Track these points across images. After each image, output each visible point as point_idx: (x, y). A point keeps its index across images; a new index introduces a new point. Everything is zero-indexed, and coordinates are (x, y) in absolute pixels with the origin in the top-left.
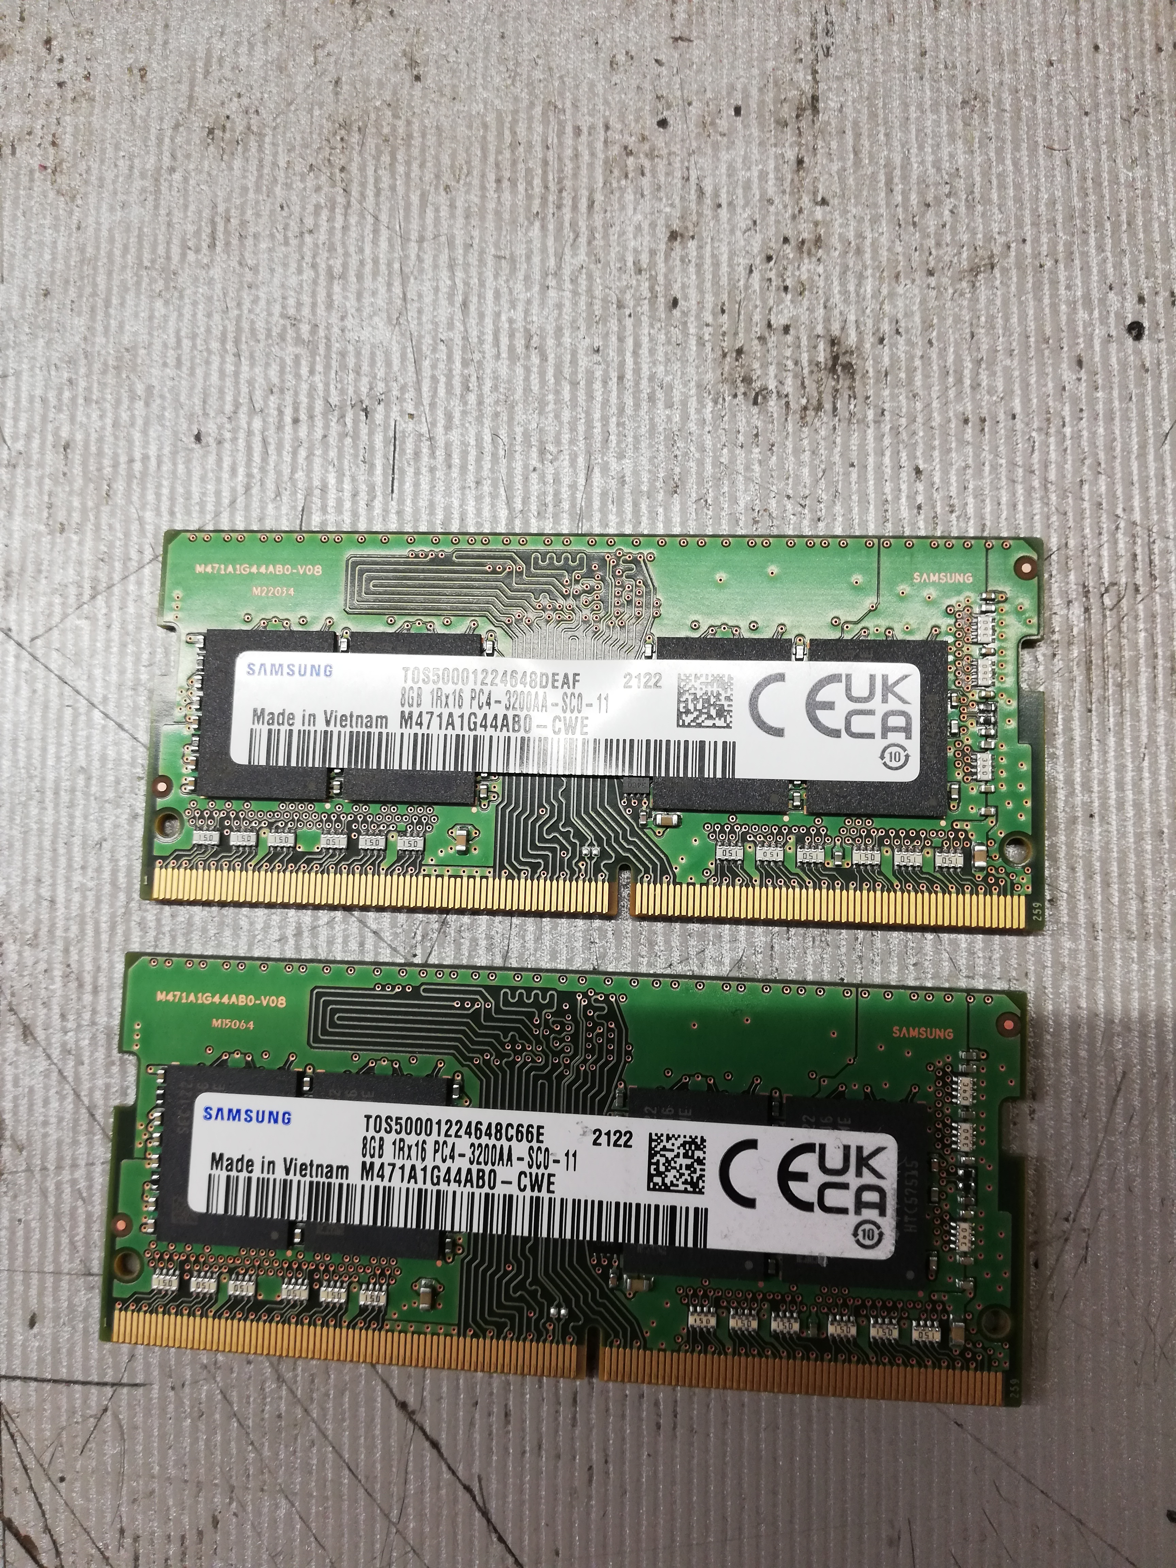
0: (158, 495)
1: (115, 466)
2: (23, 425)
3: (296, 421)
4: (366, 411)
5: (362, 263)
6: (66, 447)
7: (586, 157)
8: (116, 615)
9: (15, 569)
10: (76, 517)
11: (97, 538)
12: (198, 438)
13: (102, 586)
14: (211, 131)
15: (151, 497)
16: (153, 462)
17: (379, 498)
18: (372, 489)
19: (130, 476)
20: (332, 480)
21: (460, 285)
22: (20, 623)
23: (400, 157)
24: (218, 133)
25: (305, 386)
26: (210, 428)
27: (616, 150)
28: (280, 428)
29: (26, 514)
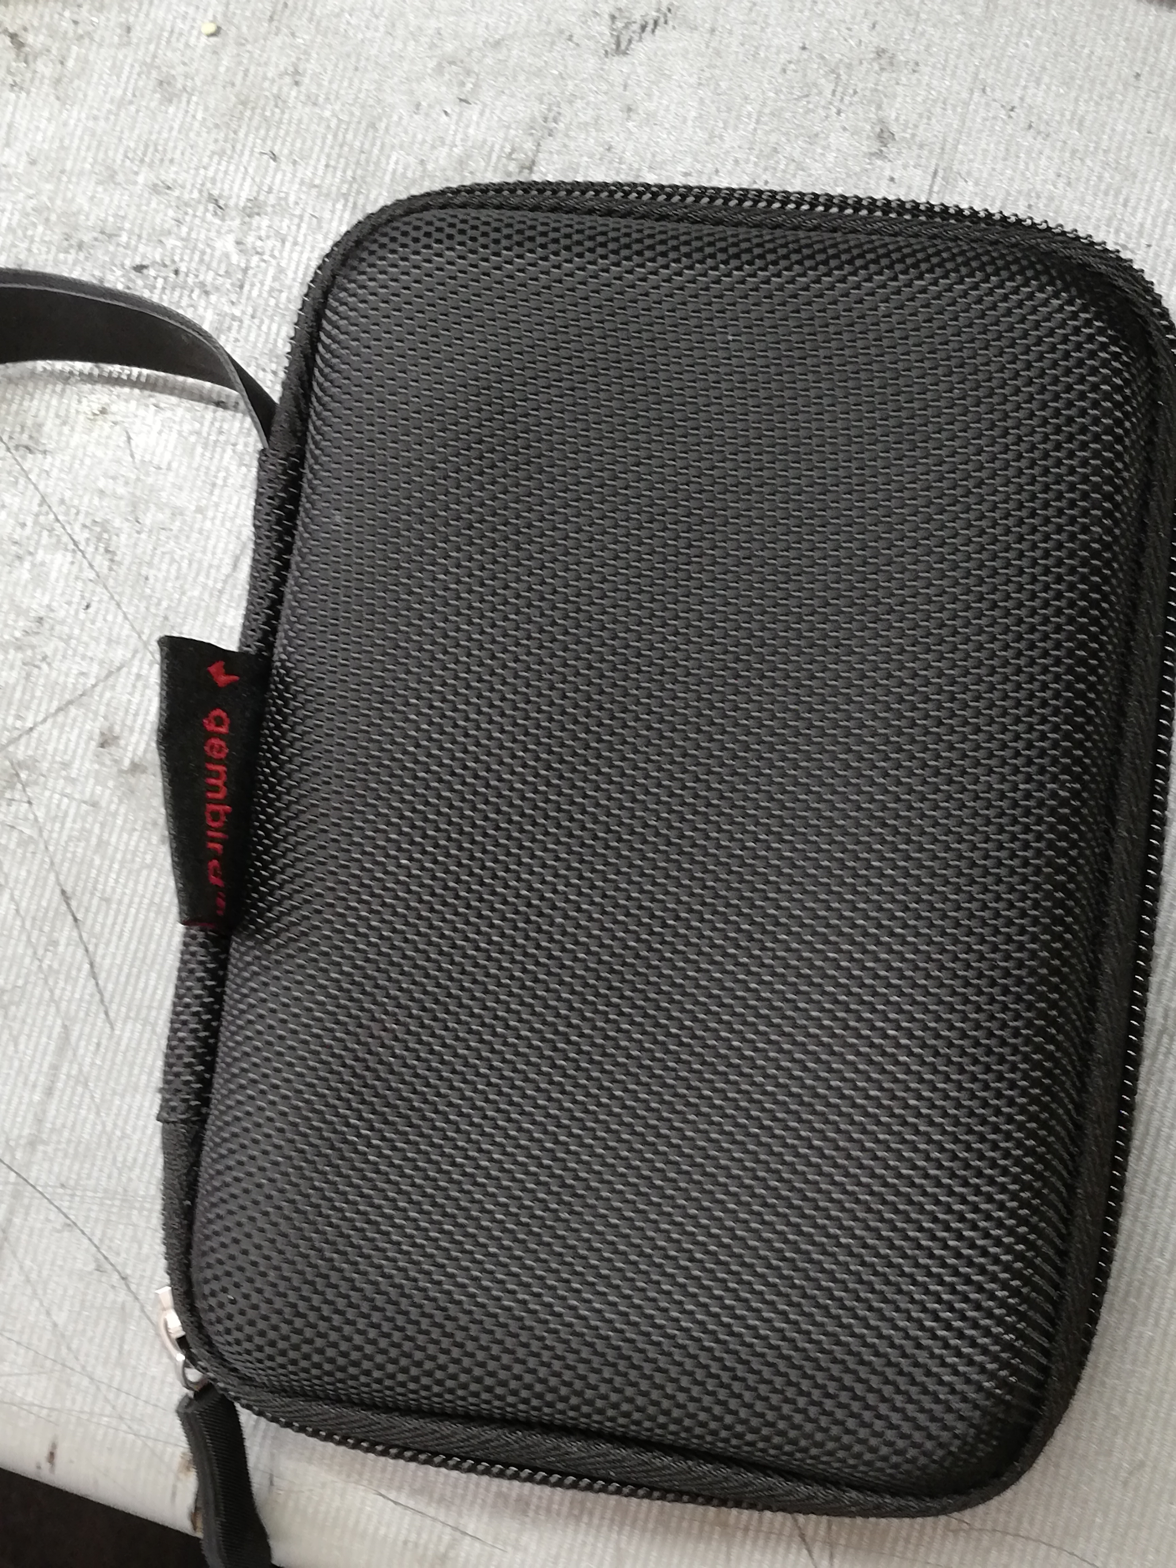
23: (272, 134)
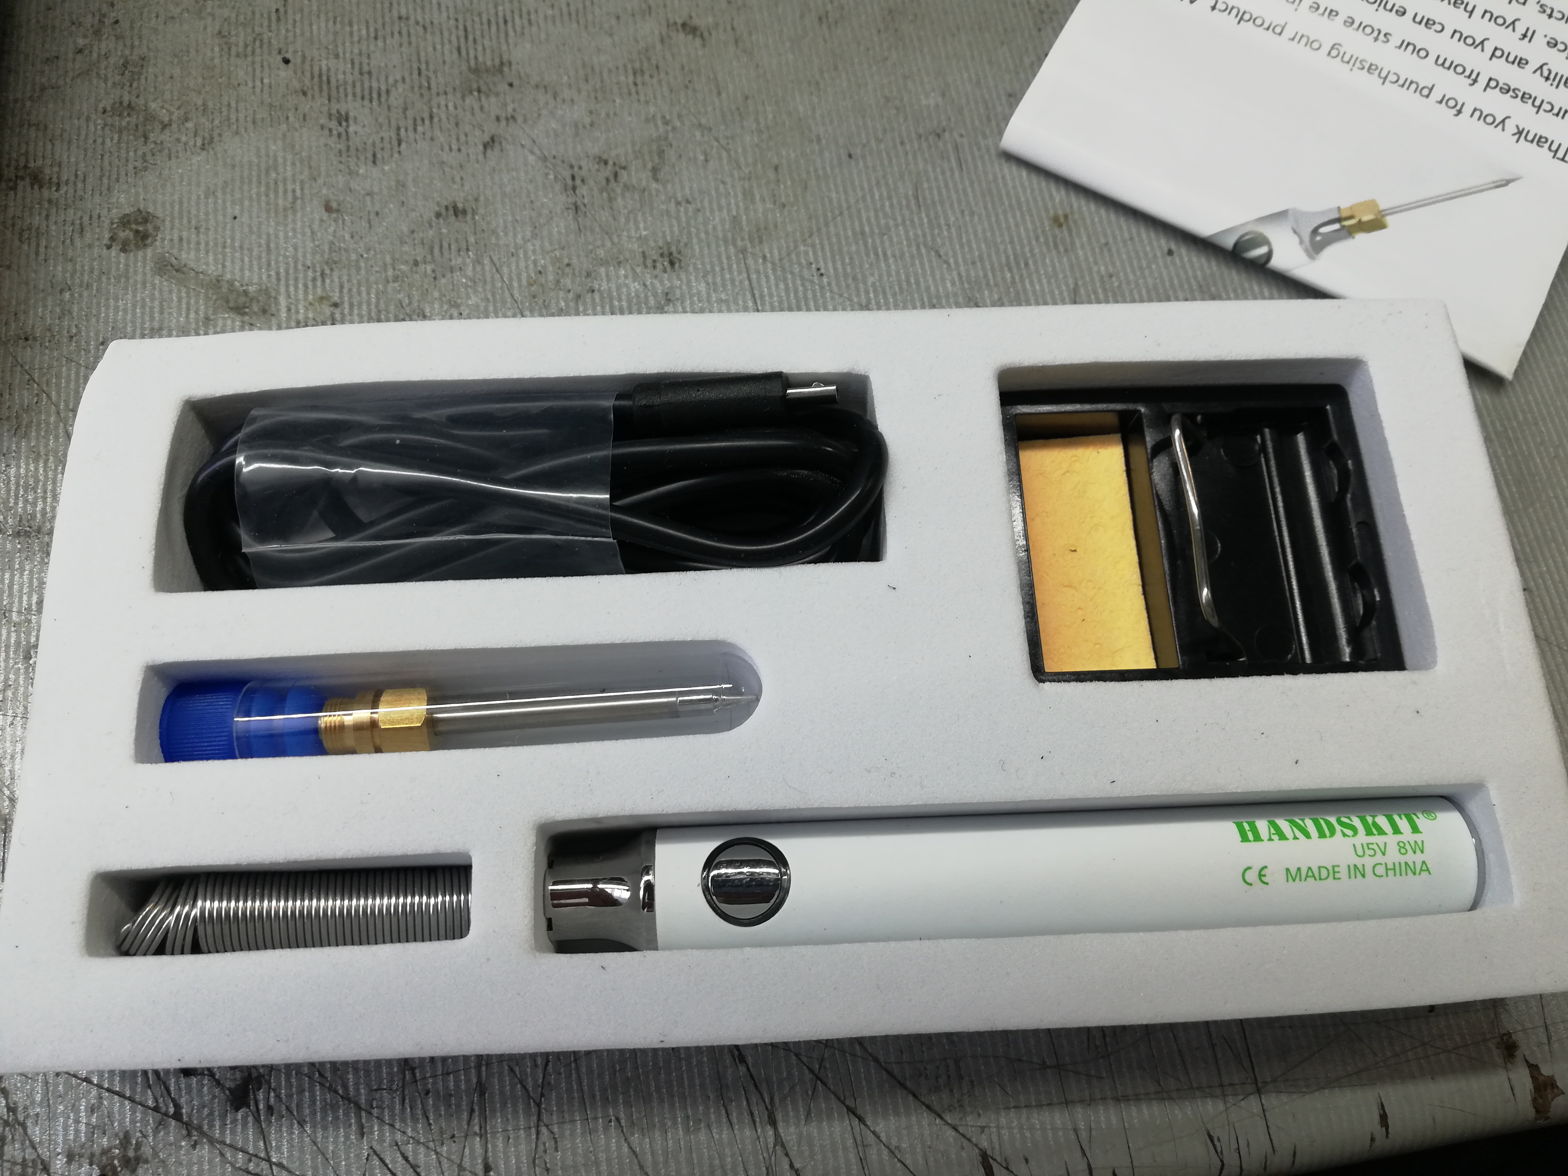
0: (835, 185)
1: (808, 173)
2: (750, 160)
3: (902, 143)
4: (939, 136)
5: (919, 70)
6: (776, 168)
7: (1022, 16)
8: (826, 242)
9: (762, 226)
10: (792, 200)
11: (807, 208)
12: (850, 156)
13: (815, 230)
14: (820, 19)
15: (832, 187)
16: (828, 169)
17: (957, 173)
18: (951, 169)
19: (818, 178)
20: (930, 168)
21: (973, 77)
22: (771, 253)
24: (824, 20)
25: (903, 128)
26: (857, 151)
27: (1036, 11)
28: (895, 147)
29: (763, 200)
